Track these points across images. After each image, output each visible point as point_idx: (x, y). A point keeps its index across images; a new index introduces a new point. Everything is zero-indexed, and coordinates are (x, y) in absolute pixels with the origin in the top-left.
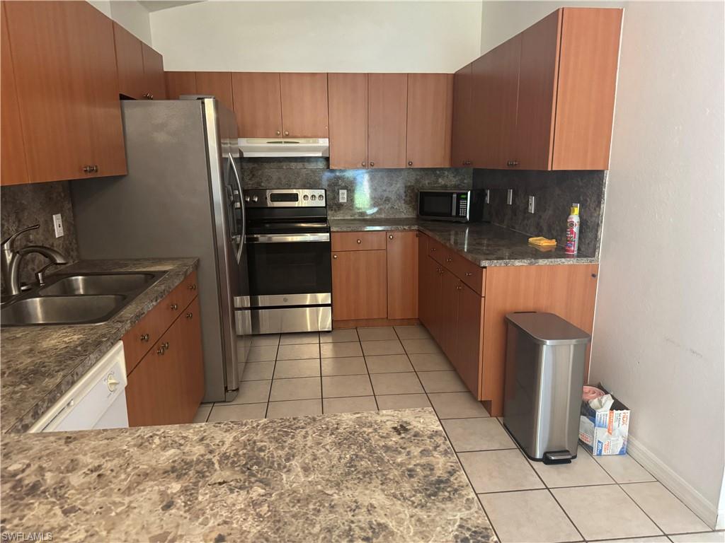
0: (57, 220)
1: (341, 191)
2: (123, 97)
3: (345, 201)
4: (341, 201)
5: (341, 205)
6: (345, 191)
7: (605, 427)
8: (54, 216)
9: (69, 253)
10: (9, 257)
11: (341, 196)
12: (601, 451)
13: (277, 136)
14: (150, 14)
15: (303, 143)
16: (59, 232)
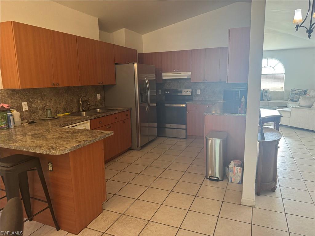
0: (98, 95)
1: (198, 90)
2: (116, 64)
3: (199, 93)
4: (198, 93)
5: (198, 95)
6: (200, 90)
7: (232, 172)
8: (98, 94)
9: (102, 104)
10: (80, 102)
11: (198, 92)
12: (231, 181)
13: (174, 72)
14: (143, 35)
15: (182, 73)
16: (99, 98)
